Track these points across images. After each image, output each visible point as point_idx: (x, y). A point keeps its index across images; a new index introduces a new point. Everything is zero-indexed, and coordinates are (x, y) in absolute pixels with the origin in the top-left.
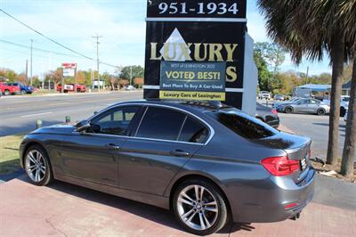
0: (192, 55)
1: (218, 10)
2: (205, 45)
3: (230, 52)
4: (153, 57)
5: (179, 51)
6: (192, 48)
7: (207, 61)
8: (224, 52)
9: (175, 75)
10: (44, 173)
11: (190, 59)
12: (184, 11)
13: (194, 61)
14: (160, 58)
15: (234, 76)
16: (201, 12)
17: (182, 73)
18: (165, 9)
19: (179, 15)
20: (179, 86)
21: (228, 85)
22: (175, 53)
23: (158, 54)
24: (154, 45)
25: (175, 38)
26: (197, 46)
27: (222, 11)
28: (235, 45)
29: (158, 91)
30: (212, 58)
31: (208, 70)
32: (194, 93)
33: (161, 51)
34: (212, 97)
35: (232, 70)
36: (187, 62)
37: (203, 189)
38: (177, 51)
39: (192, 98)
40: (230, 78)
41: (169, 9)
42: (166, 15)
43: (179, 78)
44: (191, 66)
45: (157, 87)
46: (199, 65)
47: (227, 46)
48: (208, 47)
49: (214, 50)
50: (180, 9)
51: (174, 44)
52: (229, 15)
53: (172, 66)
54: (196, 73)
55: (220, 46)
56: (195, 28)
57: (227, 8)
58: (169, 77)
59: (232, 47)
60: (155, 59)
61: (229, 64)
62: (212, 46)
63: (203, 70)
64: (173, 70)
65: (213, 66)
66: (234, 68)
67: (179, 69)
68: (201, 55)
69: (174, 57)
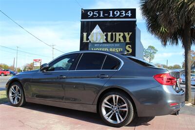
0: (106, 39)
1: (120, 14)
2: (114, 33)
3: (128, 37)
4: (85, 41)
5: (99, 37)
6: (107, 35)
7: (115, 42)
8: (124, 37)
9: (97, 50)
10: (20, 98)
11: (105, 41)
12: (102, 16)
13: (108, 42)
14: (88, 41)
15: (131, 50)
16: (111, 15)
18: (91, 15)
19: (99, 17)
22: (97, 38)
23: (87, 39)
24: (85, 34)
25: (97, 30)
26: (109, 34)
27: (123, 15)
28: (130, 33)
30: (117, 40)
31: (116, 47)
33: (89, 38)
35: (129, 47)
36: (103, 43)
37: (118, 96)
38: (98, 37)
40: (128, 51)
41: (93, 15)
42: (92, 18)
44: (106, 45)
47: (126, 34)
48: (115, 34)
49: (119, 36)
50: (100, 15)
51: (96, 33)
52: (127, 17)
53: (96, 45)
55: (122, 34)
56: (108, 24)
57: (125, 13)
59: (129, 34)
60: (86, 41)
61: (127, 44)
62: (118, 34)
63: (113, 47)
65: (118, 45)
66: (130, 46)
68: (112, 39)
69: (96, 41)
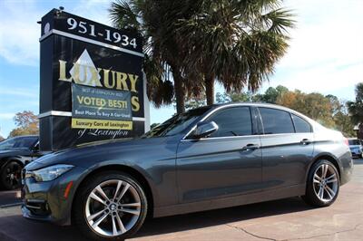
0: (102, 81)
1: (122, 41)
2: (113, 72)
3: (133, 82)
4: (63, 77)
5: (89, 75)
6: (102, 74)
7: (115, 89)
9: (87, 101)
11: (100, 85)
12: (93, 34)
13: (104, 88)
14: (70, 80)
15: (138, 106)
16: (108, 39)
17: (93, 99)
18: (75, 26)
19: (87, 36)
20: (91, 114)
21: (134, 114)
22: (85, 77)
23: (68, 75)
24: (63, 64)
25: (85, 60)
26: (106, 72)
27: (125, 43)
28: (137, 77)
29: (70, 118)
30: (119, 87)
32: (106, 122)
33: (71, 72)
34: (122, 126)
36: (97, 87)
38: (87, 75)
39: (104, 127)
40: (135, 107)
41: (78, 28)
42: (75, 32)
43: (91, 105)
44: (101, 92)
45: (69, 114)
46: (108, 93)
47: (131, 76)
48: (116, 74)
49: (121, 79)
50: (89, 31)
51: (84, 66)
52: (130, 47)
53: (84, 90)
54: (107, 101)
55: (125, 76)
56: (102, 54)
57: (129, 41)
58: (81, 102)
59: (134, 78)
61: (133, 94)
62: (119, 74)
63: (113, 98)
64: (85, 95)
66: (137, 99)
67: (90, 95)
69: (84, 81)
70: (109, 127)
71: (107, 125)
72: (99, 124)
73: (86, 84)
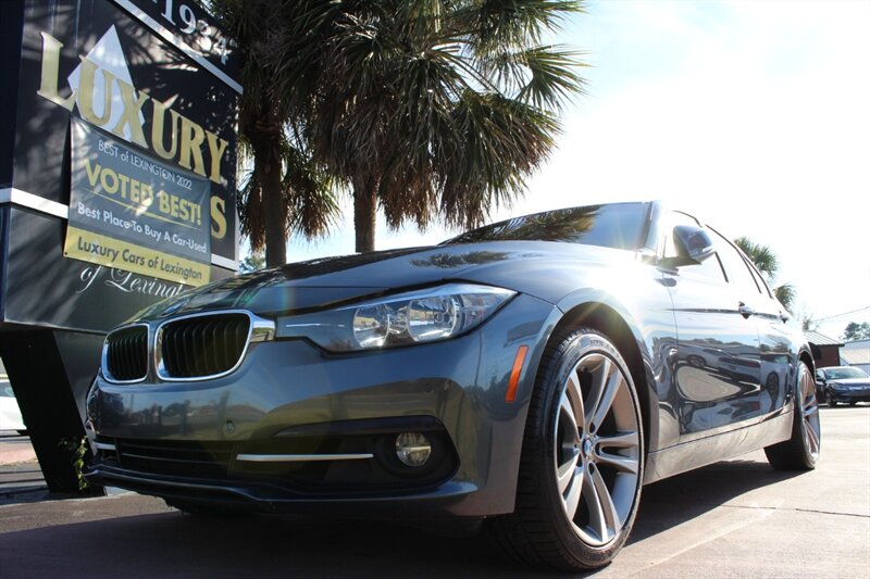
0: (147, 130)
2: (175, 116)
3: (216, 156)
4: (49, 92)
6: (148, 110)
7: (175, 163)
8: (206, 153)
11: (142, 141)
13: (150, 152)
14: (68, 105)
15: (223, 225)
17: (125, 179)
20: (118, 222)
22: (109, 108)
23: (63, 84)
26: (160, 108)
28: (224, 144)
29: (64, 223)
30: (185, 161)
32: (152, 254)
33: (73, 79)
34: (188, 274)
35: (219, 206)
38: (114, 100)
39: (146, 270)
40: (217, 228)
43: (117, 195)
45: (59, 210)
46: (160, 170)
47: (212, 138)
48: (180, 123)
49: (192, 137)
51: (107, 75)
54: (155, 192)
55: (200, 134)
60: (56, 100)
62: (187, 124)
63: (169, 188)
66: (222, 203)
67: (116, 165)
68: (166, 140)
70: (157, 273)
71: (152, 264)
72: (134, 259)
73: (108, 127)
